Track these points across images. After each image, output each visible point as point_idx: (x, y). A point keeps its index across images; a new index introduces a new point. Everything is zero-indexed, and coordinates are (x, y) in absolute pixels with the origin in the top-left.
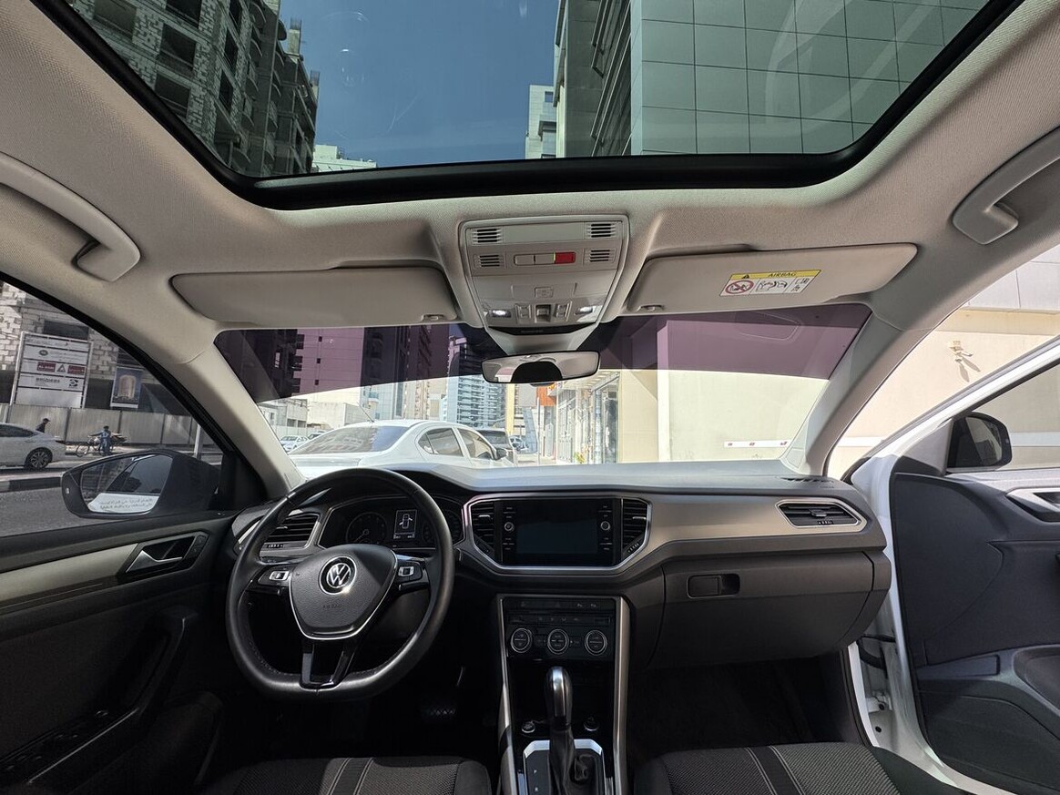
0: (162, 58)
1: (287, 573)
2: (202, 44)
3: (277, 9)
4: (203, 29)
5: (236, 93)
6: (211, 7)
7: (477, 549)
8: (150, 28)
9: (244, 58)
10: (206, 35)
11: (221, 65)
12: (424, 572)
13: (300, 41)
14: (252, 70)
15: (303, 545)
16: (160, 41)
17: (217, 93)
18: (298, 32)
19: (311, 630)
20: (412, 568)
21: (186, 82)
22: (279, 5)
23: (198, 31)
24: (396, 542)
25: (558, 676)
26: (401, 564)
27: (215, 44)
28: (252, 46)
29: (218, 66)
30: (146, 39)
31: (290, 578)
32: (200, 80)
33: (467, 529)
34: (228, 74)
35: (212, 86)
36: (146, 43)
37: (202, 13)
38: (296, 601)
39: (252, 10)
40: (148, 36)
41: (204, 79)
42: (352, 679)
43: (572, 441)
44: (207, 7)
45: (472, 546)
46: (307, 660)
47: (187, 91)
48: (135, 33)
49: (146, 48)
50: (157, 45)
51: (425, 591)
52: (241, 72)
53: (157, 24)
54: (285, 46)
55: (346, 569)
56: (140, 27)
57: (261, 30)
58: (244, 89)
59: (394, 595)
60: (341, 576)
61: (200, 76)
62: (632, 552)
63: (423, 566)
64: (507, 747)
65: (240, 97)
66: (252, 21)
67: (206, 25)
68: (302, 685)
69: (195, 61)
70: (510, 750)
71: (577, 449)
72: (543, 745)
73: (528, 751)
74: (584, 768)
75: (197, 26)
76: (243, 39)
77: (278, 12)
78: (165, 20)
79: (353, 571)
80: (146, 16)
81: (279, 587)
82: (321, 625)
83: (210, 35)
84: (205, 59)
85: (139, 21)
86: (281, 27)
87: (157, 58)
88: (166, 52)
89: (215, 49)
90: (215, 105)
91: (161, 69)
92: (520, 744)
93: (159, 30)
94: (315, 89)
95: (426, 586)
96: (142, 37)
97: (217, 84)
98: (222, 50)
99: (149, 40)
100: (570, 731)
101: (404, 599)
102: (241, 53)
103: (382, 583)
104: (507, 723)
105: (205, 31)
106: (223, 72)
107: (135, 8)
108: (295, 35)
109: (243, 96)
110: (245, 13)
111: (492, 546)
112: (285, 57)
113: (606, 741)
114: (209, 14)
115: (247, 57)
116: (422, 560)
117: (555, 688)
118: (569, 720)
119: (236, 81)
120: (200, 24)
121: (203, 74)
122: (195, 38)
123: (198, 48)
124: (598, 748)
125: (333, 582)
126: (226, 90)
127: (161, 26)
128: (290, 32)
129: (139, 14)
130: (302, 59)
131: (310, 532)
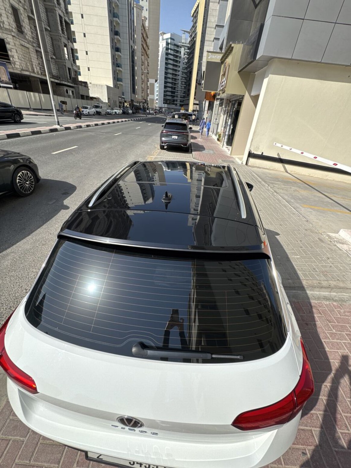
43: (218, 125)
71: (219, 130)
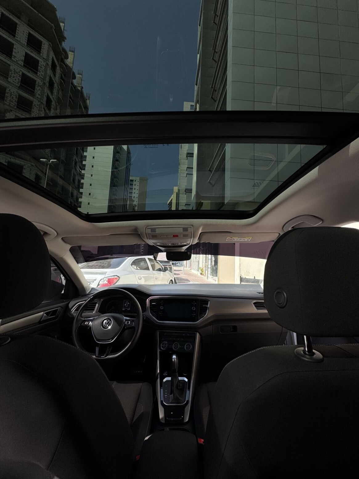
0: (21, 87)
1: (90, 322)
2: (39, 81)
3: (72, 66)
4: (40, 75)
5: (53, 103)
6: (43, 65)
7: (151, 315)
8: (16, 74)
9: (57, 87)
10: (41, 78)
11: (47, 91)
12: (133, 323)
13: (82, 80)
14: (60, 93)
15: (92, 312)
16: (20, 80)
17: (45, 103)
18: (81, 76)
19: (99, 340)
20: (130, 322)
21: (31, 98)
22: (73, 64)
23: (38, 76)
24: (124, 311)
25: (174, 357)
26: (126, 320)
27: (44, 81)
28: (61, 83)
29: (45, 91)
30: (14, 79)
31: (91, 324)
32: (38, 98)
33: (148, 308)
34: (50, 94)
35: (42, 100)
36: (14, 81)
37: (39, 67)
38: (94, 331)
39: (61, 67)
40: (15, 78)
41: (39, 97)
42: (111, 355)
43: (198, 262)
44: (41, 65)
45: (149, 314)
46: (97, 349)
47: (32, 102)
48: (9, 76)
49: (14, 83)
50: (19, 81)
51: (133, 329)
52: (55, 94)
53: (19, 72)
54: (75, 82)
55: (109, 321)
56: (12, 73)
57: (65, 75)
58: (57, 101)
59: (124, 330)
60: (108, 324)
61: (37, 96)
62: (202, 317)
63: (133, 321)
64: (158, 378)
65: (55, 104)
66: (61, 71)
67: (41, 73)
68: (96, 356)
69: (35, 89)
70: (159, 380)
71: (201, 266)
72: (169, 379)
73: (165, 380)
74: (181, 385)
75: (37, 73)
76: (57, 79)
77: (72, 67)
78: (23, 71)
79: (111, 323)
80: (14, 69)
81: (89, 327)
82: (102, 339)
83: (42, 77)
84: (40, 88)
85: (11, 71)
86: (74, 74)
87: (19, 87)
88: (23, 85)
89: (44, 84)
90: (44, 108)
91: (20, 92)
92: (162, 378)
93: (20, 75)
94: (88, 101)
95: (134, 328)
96: (13, 78)
97: (45, 99)
98: (47, 84)
99: (15, 80)
100: (177, 374)
101: (126, 332)
102: (56, 85)
103: (120, 326)
104: (158, 372)
105: (41, 76)
106: (48, 94)
107: (10, 65)
108: (80, 77)
109: (56, 104)
110: (58, 68)
111: (156, 314)
112: (75, 87)
113: (189, 378)
114: (42, 68)
115: (58, 87)
116: (133, 319)
117: (173, 360)
118: (177, 370)
119: (53, 98)
120: (38, 73)
121: (39, 95)
122: (36, 79)
123: (37, 83)
124: (186, 380)
125: (105, 326)
126: (49, 101)
127: (21, 74)
128: (78, 76)
129: (11, 68)
130: (82, 88)
131: (95, 307)
